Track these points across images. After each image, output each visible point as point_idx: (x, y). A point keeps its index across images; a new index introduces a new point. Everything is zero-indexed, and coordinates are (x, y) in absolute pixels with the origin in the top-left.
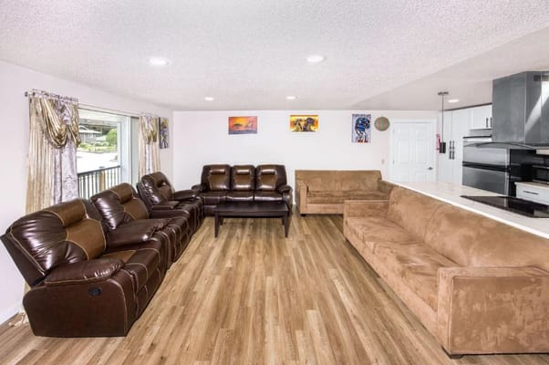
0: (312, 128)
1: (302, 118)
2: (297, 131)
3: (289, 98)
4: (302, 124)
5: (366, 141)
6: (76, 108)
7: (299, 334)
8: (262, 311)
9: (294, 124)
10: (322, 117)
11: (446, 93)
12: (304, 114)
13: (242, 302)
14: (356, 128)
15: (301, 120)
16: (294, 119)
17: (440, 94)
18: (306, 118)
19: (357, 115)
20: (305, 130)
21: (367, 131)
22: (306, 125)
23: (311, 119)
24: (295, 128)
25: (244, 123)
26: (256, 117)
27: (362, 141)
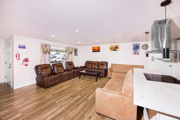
0: (117, 50)
1: (114, 46)
2: (112, 50)
3: (98, 40)
4: (114, 48)
5: (137, 54)
6: (50, 46)
7: (71, 98)
8: (69, 93)
9: (111, 48)
10: (121, 45)
11: (148, 32)
12: (114, 45)
13: (69, 90)
14: (134, 49)
15: (113, 47)
16: (111, 47)
17: (146, 33)
18: (115, 46)
19: (134, 44)
20: (115, 50)
21: (138, 50)
22: (115, 49)
23: (117, 46)
24: (111, 50)
25: (96, 49)
26: (100, 47)
27: (136, 54)
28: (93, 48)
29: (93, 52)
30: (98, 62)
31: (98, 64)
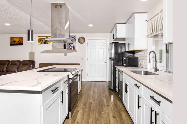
2: (41, 44)
5: (74, 49)
9: (40, 40)
12: (44, 35)
15: (43, 39)
16: (40, 38)
20: (45, 43)
21: (74, 44)
24: (40, 43)
25: (17, 40)
26: (23, 37)
27: (72, 49)
28: (11, 38)
29: (11, 45)
30: (19, 61)
31: (18, 64)
